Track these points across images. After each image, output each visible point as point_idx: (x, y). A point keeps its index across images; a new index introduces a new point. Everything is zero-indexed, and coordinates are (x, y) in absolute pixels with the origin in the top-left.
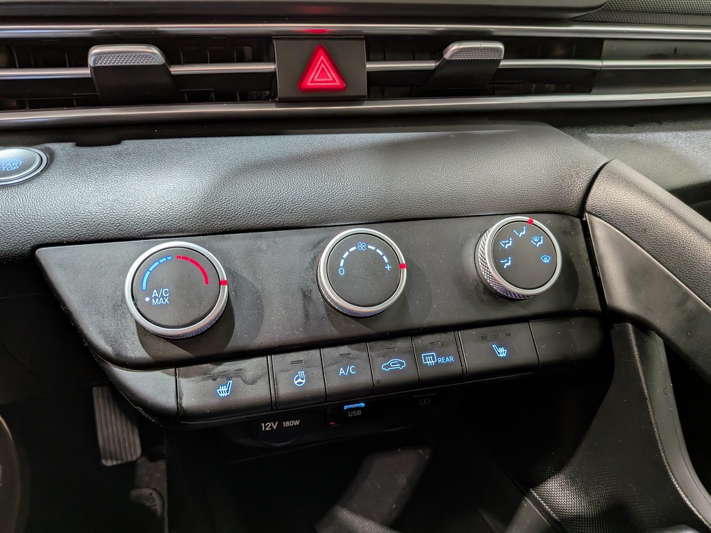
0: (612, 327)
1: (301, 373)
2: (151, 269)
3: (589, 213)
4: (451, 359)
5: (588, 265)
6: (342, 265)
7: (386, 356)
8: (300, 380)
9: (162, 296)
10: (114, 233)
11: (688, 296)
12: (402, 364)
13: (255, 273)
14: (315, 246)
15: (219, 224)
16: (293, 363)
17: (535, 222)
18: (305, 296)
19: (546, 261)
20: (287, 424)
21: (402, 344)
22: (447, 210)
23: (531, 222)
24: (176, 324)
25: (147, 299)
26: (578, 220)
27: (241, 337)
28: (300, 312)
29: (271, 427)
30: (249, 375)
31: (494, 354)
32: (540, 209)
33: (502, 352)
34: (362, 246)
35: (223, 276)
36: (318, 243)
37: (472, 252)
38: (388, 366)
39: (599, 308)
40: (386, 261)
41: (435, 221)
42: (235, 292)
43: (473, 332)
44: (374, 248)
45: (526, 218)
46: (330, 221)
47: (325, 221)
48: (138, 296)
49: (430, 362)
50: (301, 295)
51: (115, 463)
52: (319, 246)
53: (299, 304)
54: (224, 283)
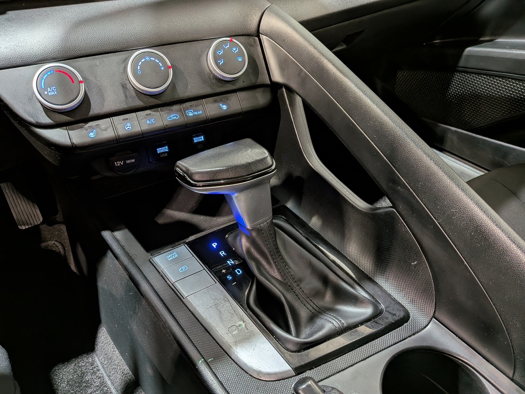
0: (278, 92)
1: (129, 124)
2: (44, 78)
3: (261, 34)
4: (201, 112)
5: (263, 61)
6: (139, 69)
7: (169, 114)
8: (128, 127)
9: (53, 90)
10: (19, 62)
11: (301, 70)
12: (177, 116)
13: (96, 77)
14: (124, 61)
15: (73, 53)
16: (123, 120)
17: (234, 40)
18: (123, 87)
19: (240, 60)
20: (128, 162)
21: (175, 107)
22: (190, 37)
23: (231, 41)
24: (63, 103)
25: (46, 93)
26: (257, 38)
27: (95, 109)
28: (122, 95)
29: (120, 164)
30: (103, 127)
31: (221, 108)
32: (237, 34)
33: (225, 107)
34: (148, 59)
35: (80, 79)
36: (126, 60)
37: (205, 59)
38: (171, 118)
39: (269, 82)
40: (161, 65)
41: (185, 44)
42: (88, 87)
43: (210, 99)
44: (154, 59)
45: (229, 39)
46: (130, 47)
47: (127, 47)
48: (41, 92)
49: (191, 114)
50: (121, 87)
51: (27, 227)
52: (126, 61)
53: (121, 90)
54: (81, 82)
